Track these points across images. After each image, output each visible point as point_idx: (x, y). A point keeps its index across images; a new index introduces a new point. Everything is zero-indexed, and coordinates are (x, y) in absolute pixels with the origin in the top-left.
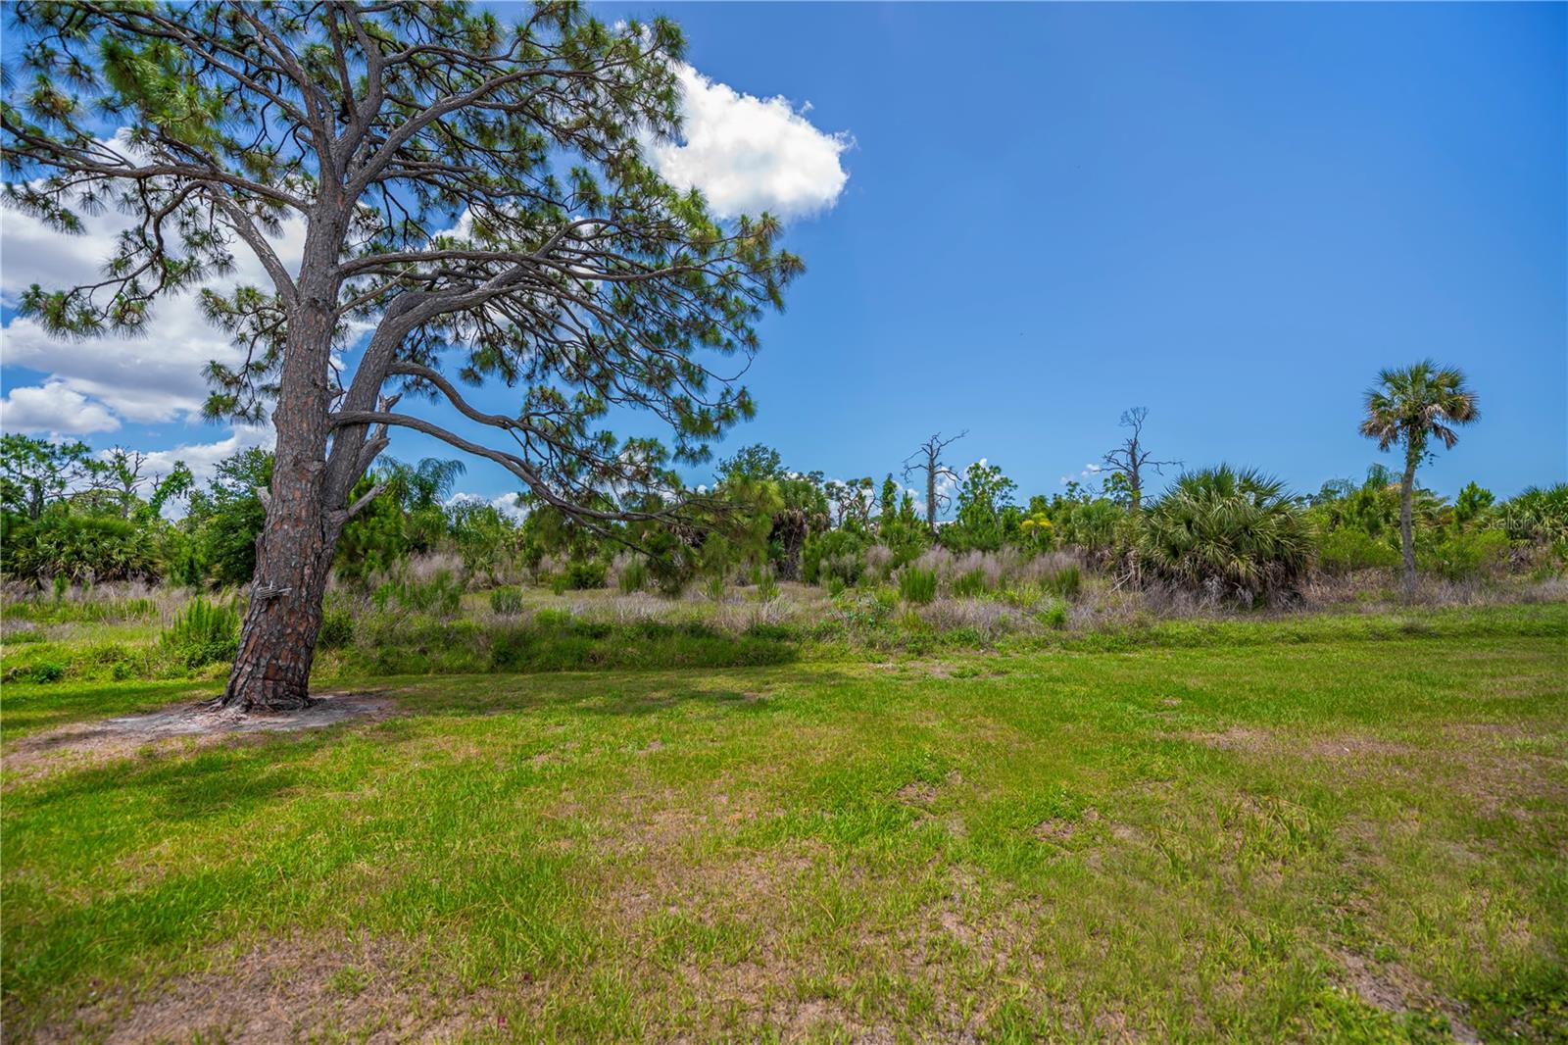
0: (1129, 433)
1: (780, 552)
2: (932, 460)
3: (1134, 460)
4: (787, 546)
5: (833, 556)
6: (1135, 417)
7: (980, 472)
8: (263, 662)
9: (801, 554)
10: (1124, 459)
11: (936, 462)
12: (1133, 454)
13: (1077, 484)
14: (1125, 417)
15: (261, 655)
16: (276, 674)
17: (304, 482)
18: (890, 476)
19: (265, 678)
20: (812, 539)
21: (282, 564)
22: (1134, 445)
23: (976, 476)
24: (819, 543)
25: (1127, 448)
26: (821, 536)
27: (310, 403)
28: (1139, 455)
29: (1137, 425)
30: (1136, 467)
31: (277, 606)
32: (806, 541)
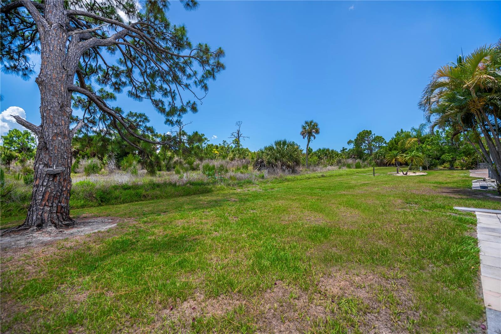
0: (237, 128)
3: (238, 136)
6: (239, 124)
8: (55, 205)
10: (236, 135)
11: (182, 131)
12: (238, 134)
13: (225, 141)
14: (237, 123)
15: (53, 202)
16: (61, 210)
17: (65, 117)
19: (57, 212)
21: (60, 157)
22: (239, 131)
25: (237, 132)
27: (64, 77)
28: (240, 134)
29: (239, 126)
30: (239, 137)
31: (58, 178)
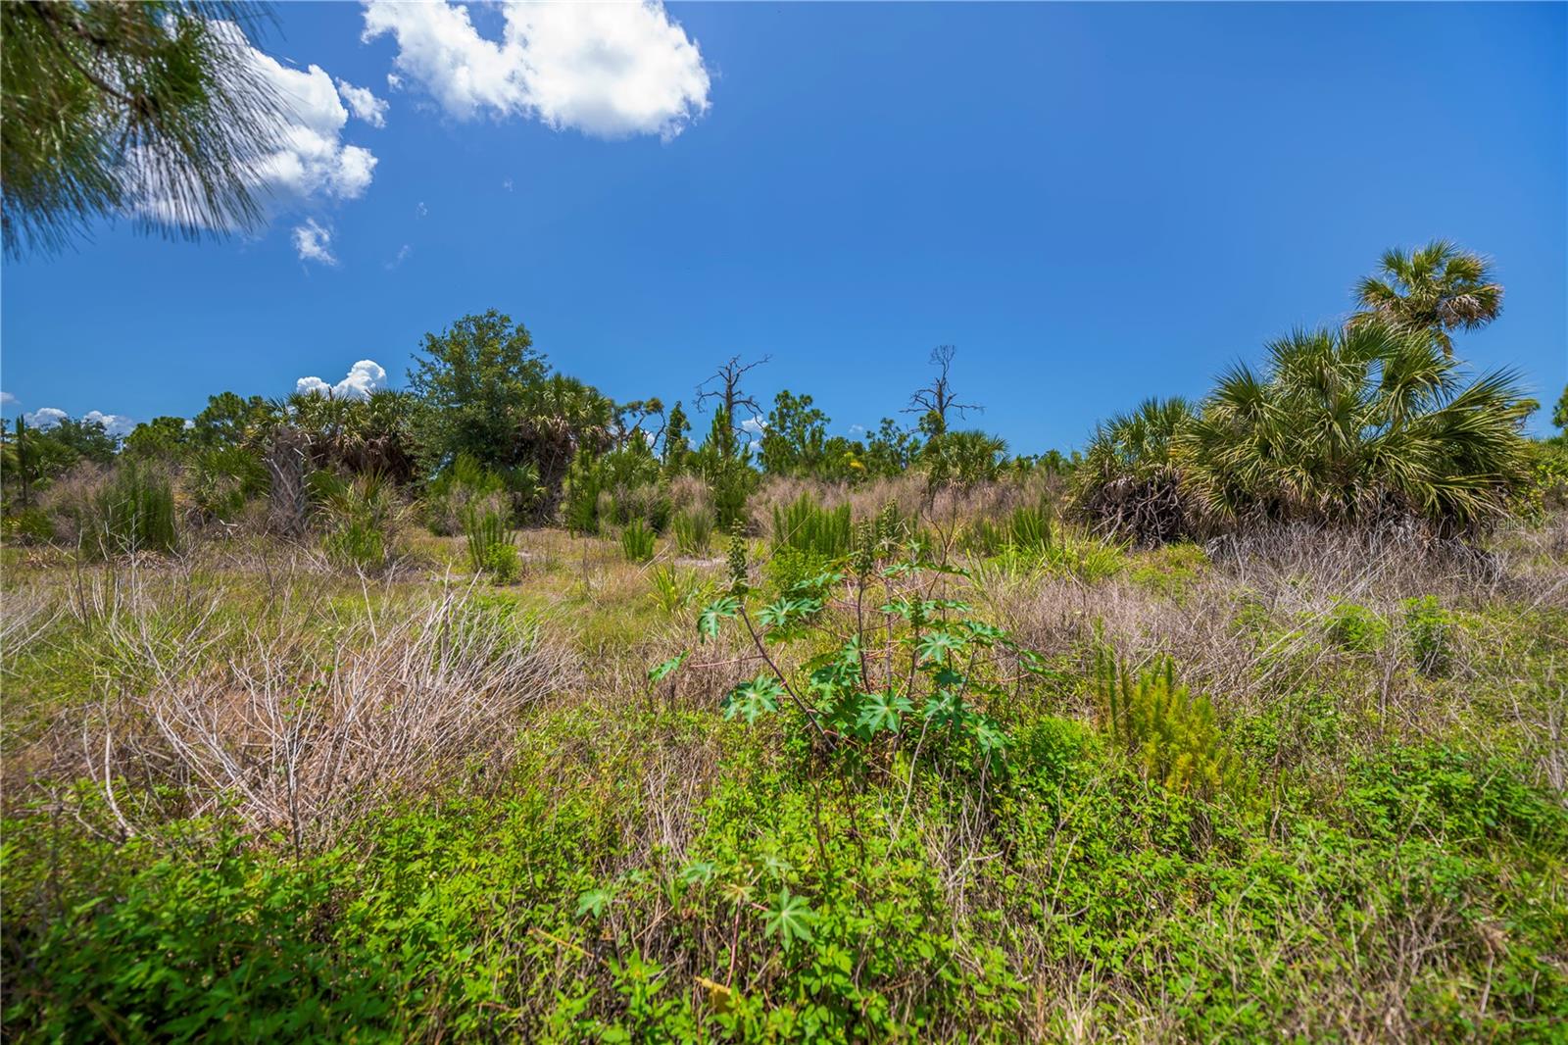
0: (937, 372)
1: (531, 483)
2: (730, 387)
3: (941, 402)
4: (543, 475)
5: (620, 487)
6: (943, 355)
7: (789, 401)
9: (566, 485)
10: (933, 400)
11: (735, 390)
12: (940, 396)
13: (892, 421)
14: (935, 355)
18: (679, 405)
20: (584, 462)
22: (942, 384)
23: (786, 406)
24: (596, 467)
25: (936, 389)
26: (599, 460)
28: (947, 394)
29: (945, 363)
30: (942, 410)
32: (575, 466)
